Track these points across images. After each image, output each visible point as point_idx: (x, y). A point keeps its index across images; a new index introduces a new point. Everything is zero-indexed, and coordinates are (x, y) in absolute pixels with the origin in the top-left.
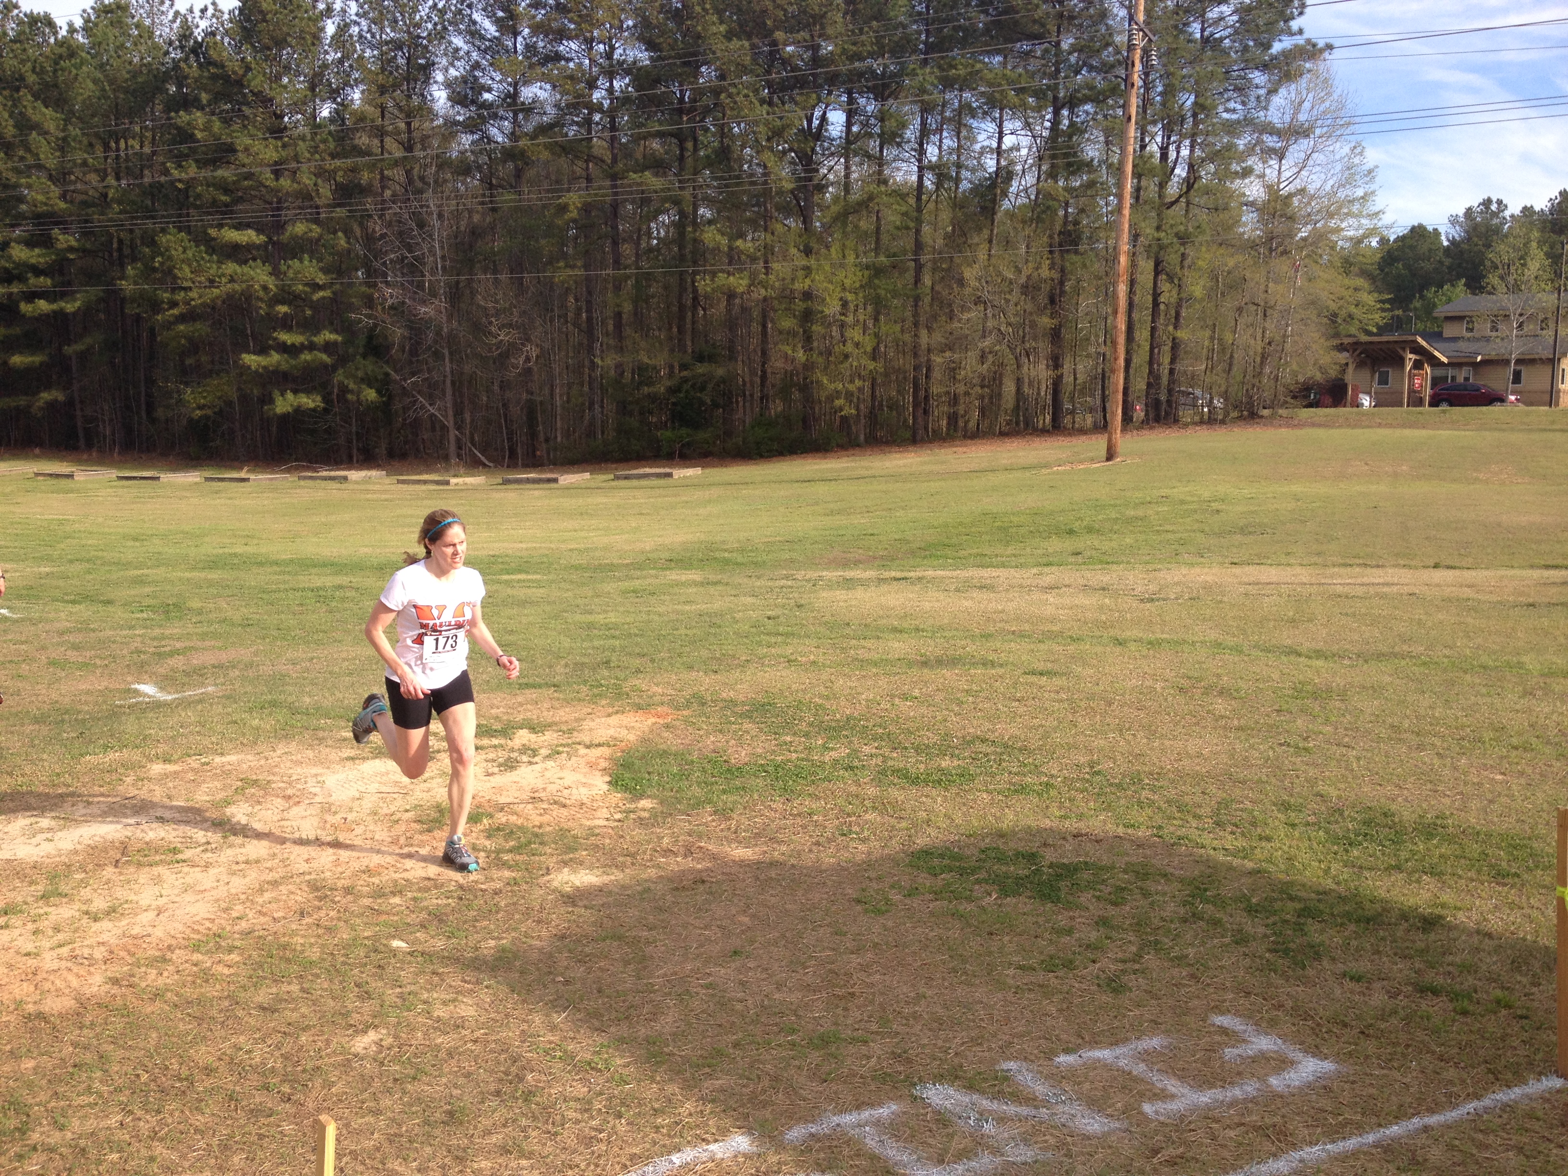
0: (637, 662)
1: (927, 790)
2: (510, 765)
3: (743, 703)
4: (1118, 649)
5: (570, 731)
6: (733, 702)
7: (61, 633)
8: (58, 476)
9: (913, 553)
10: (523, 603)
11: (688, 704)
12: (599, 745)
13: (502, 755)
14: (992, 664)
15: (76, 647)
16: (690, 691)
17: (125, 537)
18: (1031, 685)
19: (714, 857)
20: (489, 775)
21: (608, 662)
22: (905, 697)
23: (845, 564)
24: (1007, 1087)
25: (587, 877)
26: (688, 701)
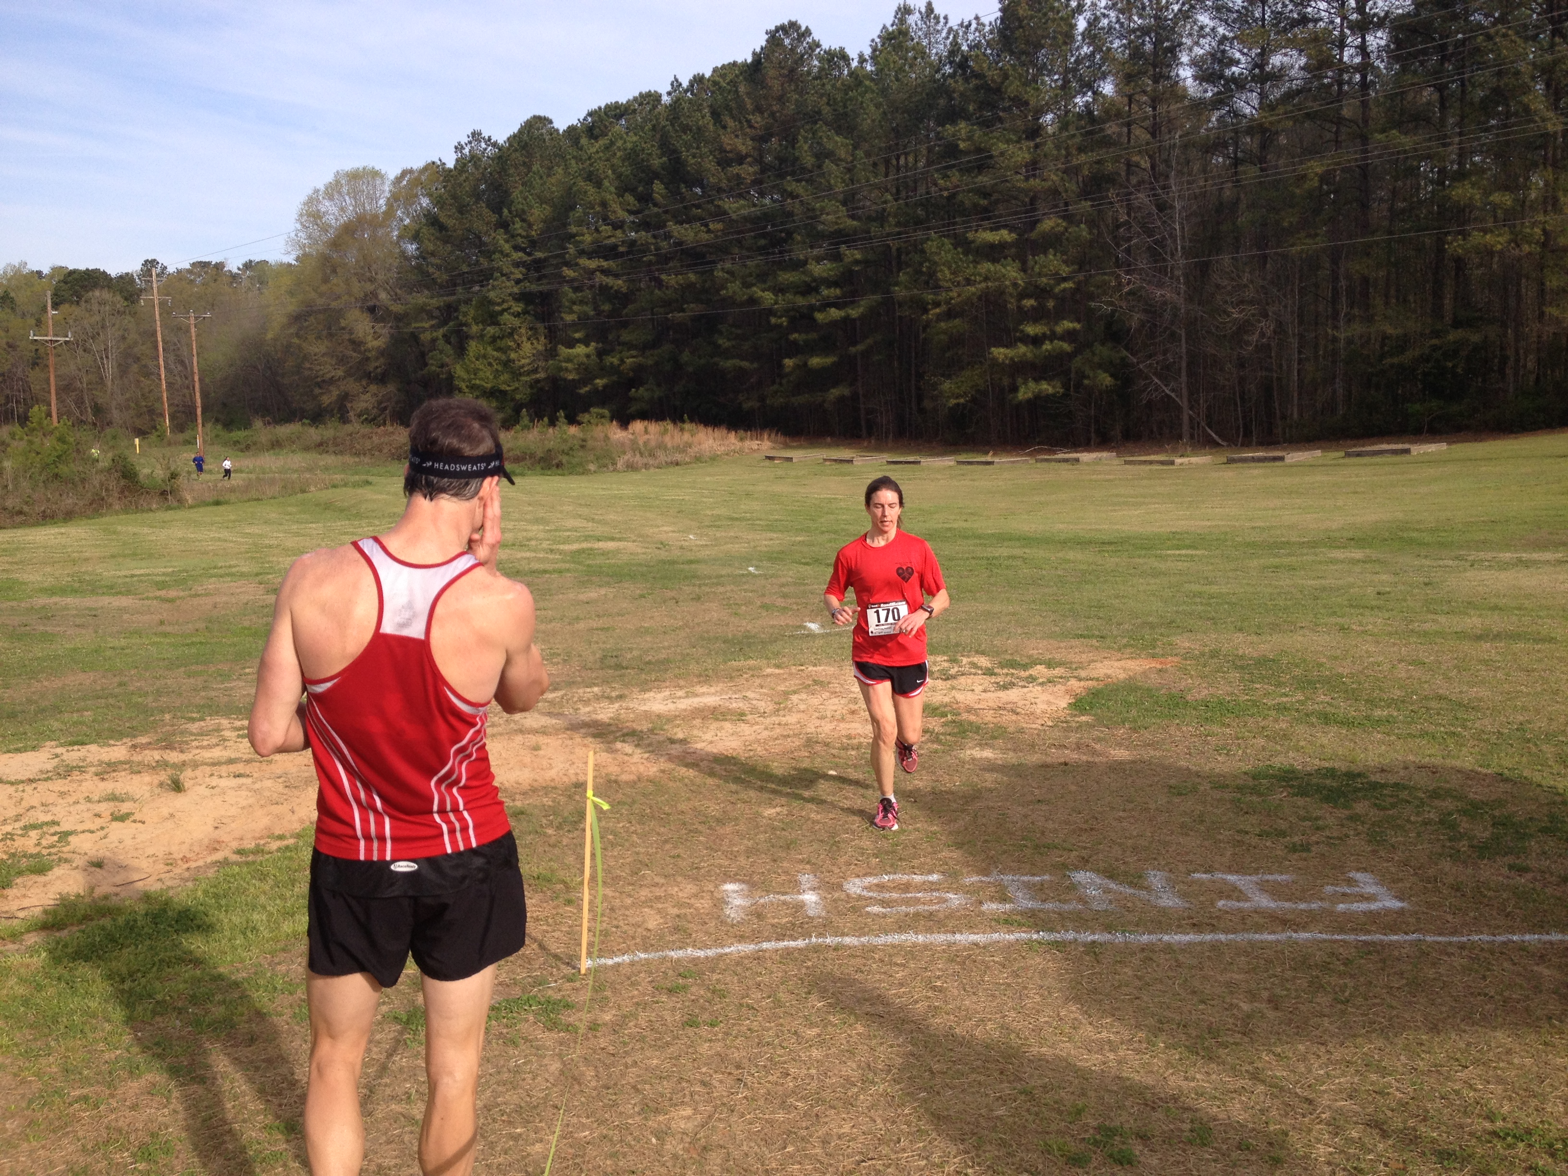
2: (1007, 687)
5: (1077, 669)
8: (842, 461)
11: (1199, 656)
13: (1009, 679)
14: (1550, 640)
19: (1095, 754)
20: (985, 691)
22: (1414, 662)
24: (1136, 880)
25: (988, 754)
26: (1203, 654)
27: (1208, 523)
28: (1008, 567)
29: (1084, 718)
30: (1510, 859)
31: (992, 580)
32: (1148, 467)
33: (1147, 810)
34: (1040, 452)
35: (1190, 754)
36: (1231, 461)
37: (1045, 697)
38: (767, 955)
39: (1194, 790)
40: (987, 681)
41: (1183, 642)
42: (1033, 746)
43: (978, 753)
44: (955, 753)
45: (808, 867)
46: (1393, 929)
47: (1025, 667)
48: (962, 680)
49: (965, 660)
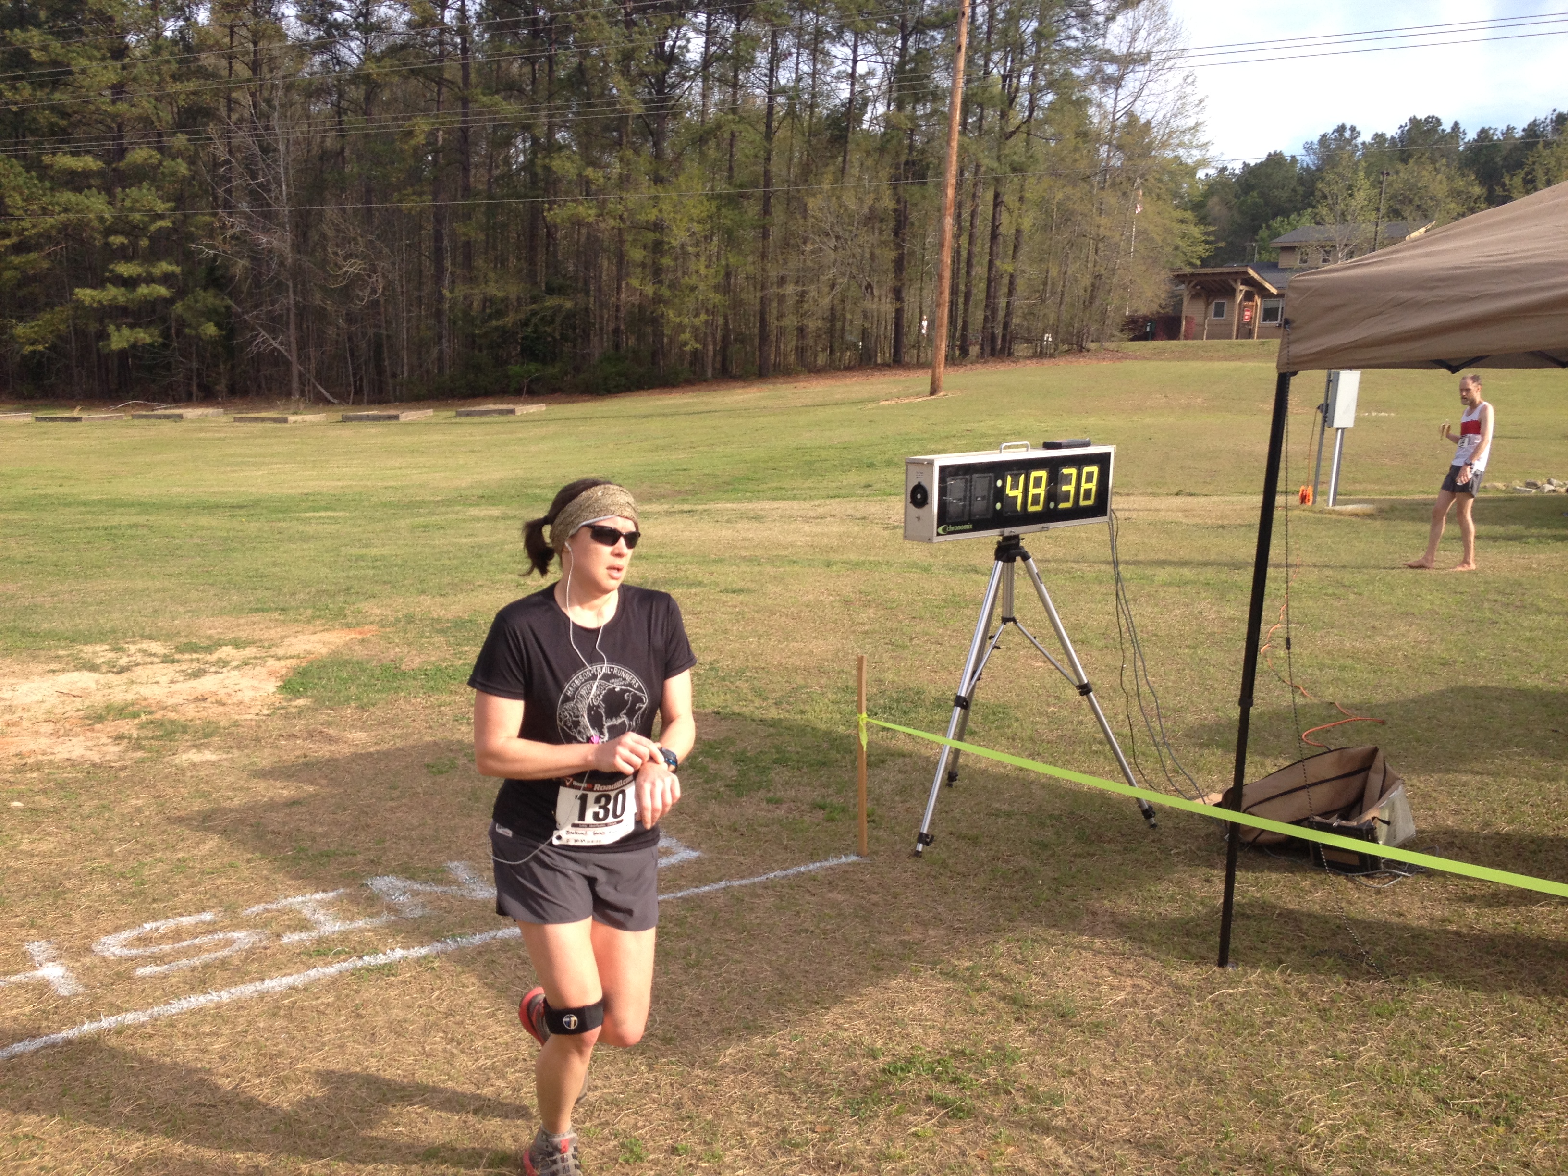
0: (378, 588)
2: (196, 674)
3: (448, 621)
4: (821, 570)
5: (269, 647)
6: (438, 620)
9: (717, 487)
10: (314, 538)
11: (396, 623)
12: (290, 657)
13: (195, 665)
16: (405, 611)
20: (172, 682)
21: (350, 589)
24: (440, 876)
25: (208, 756)
26: (398, 620)
27: (340, 484)
28: (132, 537)
29: (301, 702)
30: (762, 793)
31: (120, 552)
32: (260, 425)
33: (416, 794)
34: (133, 406)
35: (430, 727)
36: (346, 419)
37: (245, 683)
38: (25, 1061)
39: (453, 766)
40: (170, 670)
41: (372, 608)
42: (258, 740)
43: (195, 756)
44: (167, 759)
45: (32, 932)
46: (701, 880)
47: (209, 649)
48: (139, 670)
49: (133, 648)
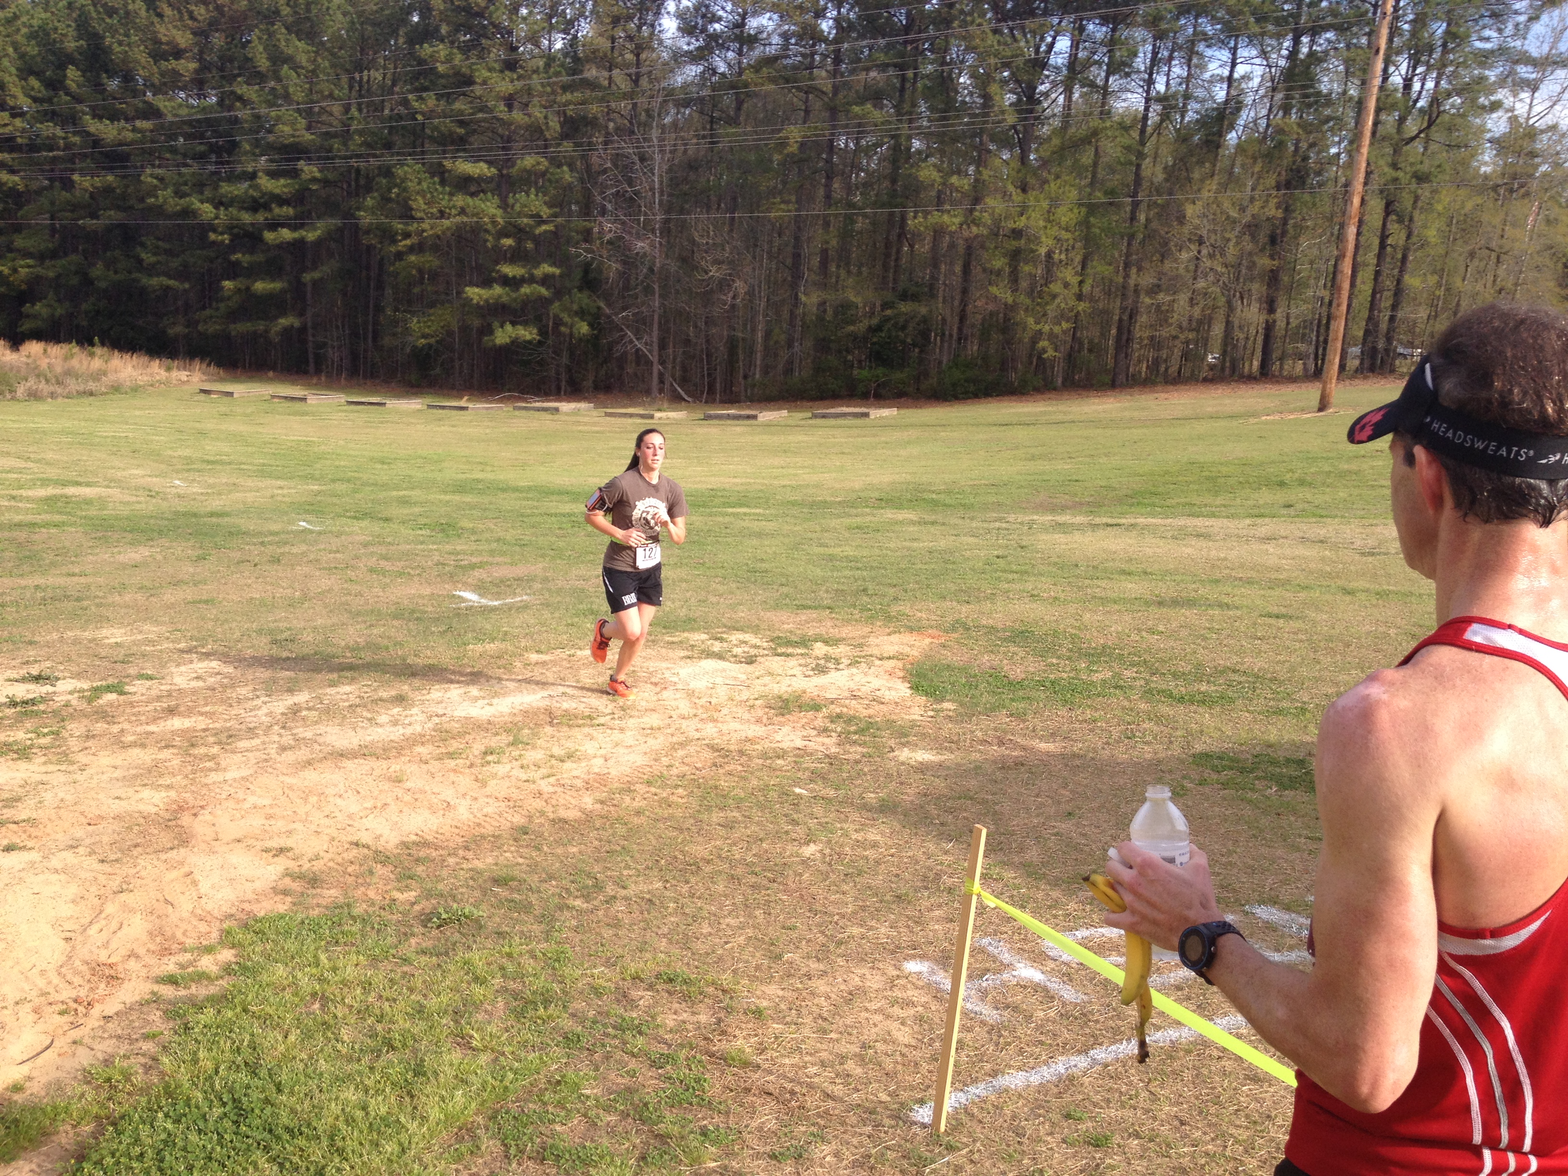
0: (891, 591)
1: (1193, 708)
2: (821, 670)
3: (1004, 630)
4: (1348, 598)
5: (861, 645)
6: (994, 629)
7: (365, 545)
8: (293, 399)
9: (1120, 501)
10: (760, 535)
11: (954, 629)
12: (889, 658)
13: (811, 662)
14: (1228, 606)
15: (386, 558)
16: (952, 618)
17: (372, 459)
18: (1270, 626)
19: (1024, 748)
20: (806, 676)
21: (865, 590)
22: (1151, 631)
23: (1053, 509)
25: (925, 755)
26: (954, 626)
27: (737, 481)
29: (950, 706)
32: (629, 420)
34: (509, 398)
36: (708, 417)
40: (792, 664)
43: (913, 755)
44: (890, 756)
47: (805, 645)
49: (732, 639)
